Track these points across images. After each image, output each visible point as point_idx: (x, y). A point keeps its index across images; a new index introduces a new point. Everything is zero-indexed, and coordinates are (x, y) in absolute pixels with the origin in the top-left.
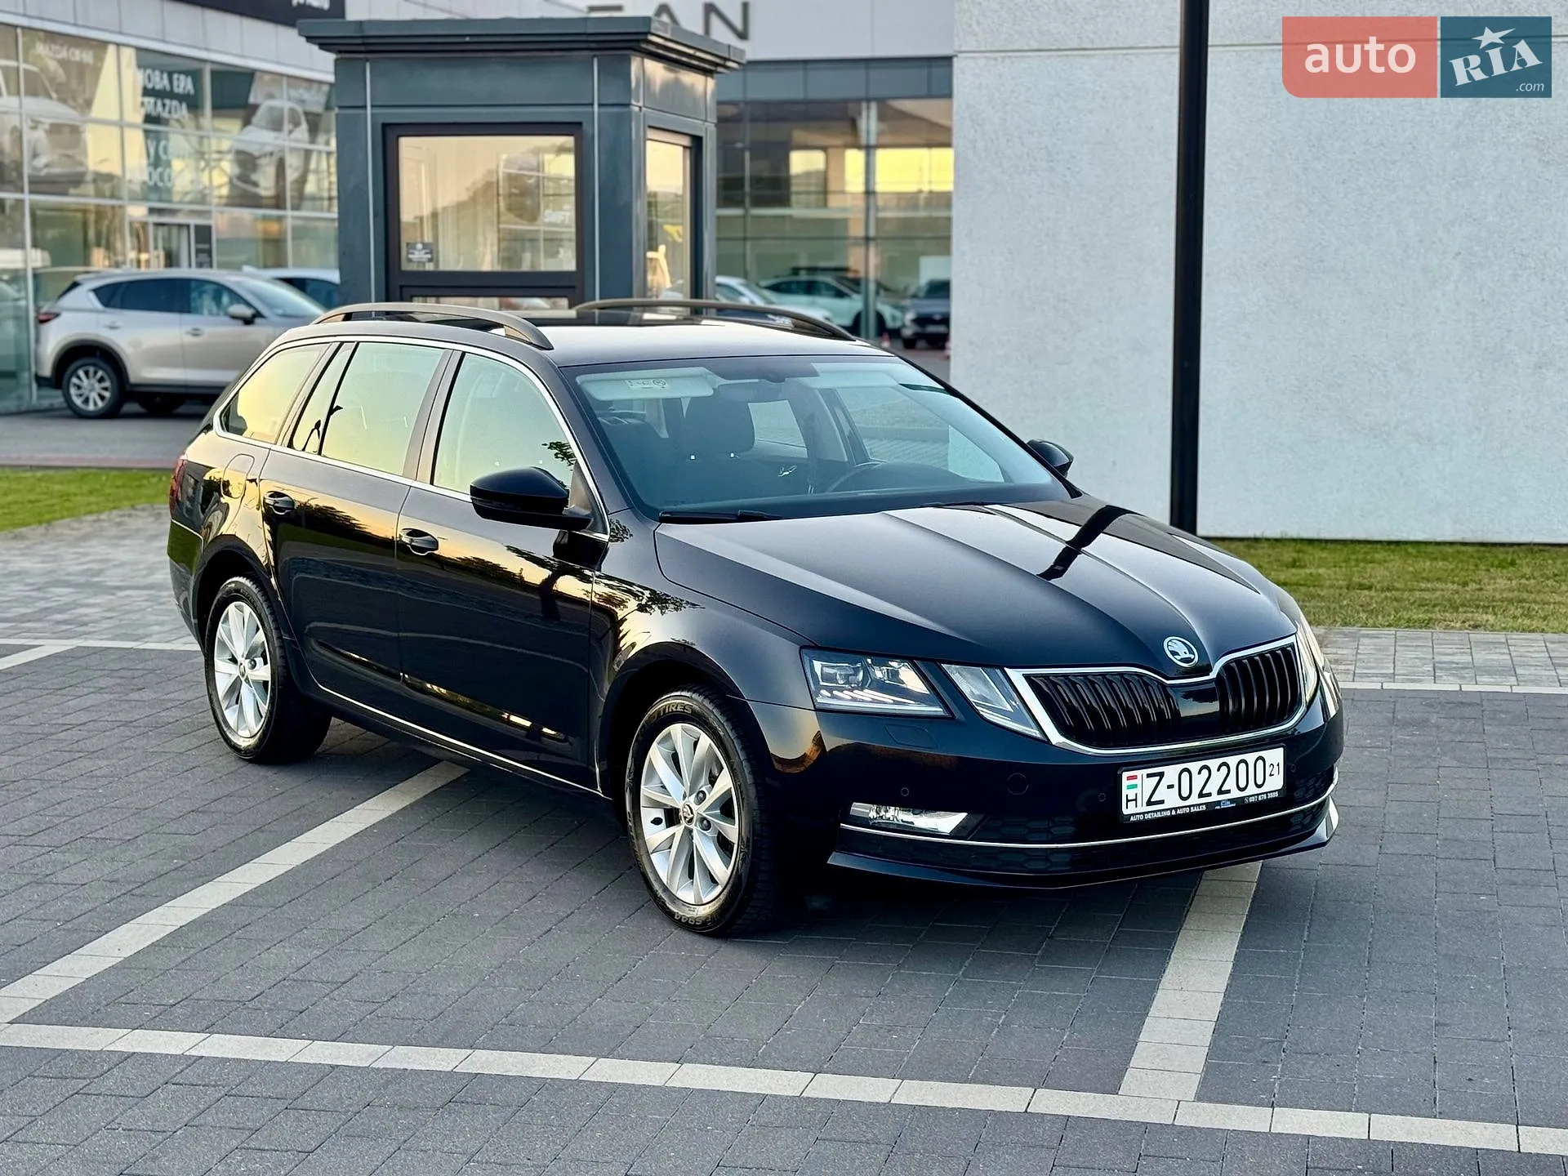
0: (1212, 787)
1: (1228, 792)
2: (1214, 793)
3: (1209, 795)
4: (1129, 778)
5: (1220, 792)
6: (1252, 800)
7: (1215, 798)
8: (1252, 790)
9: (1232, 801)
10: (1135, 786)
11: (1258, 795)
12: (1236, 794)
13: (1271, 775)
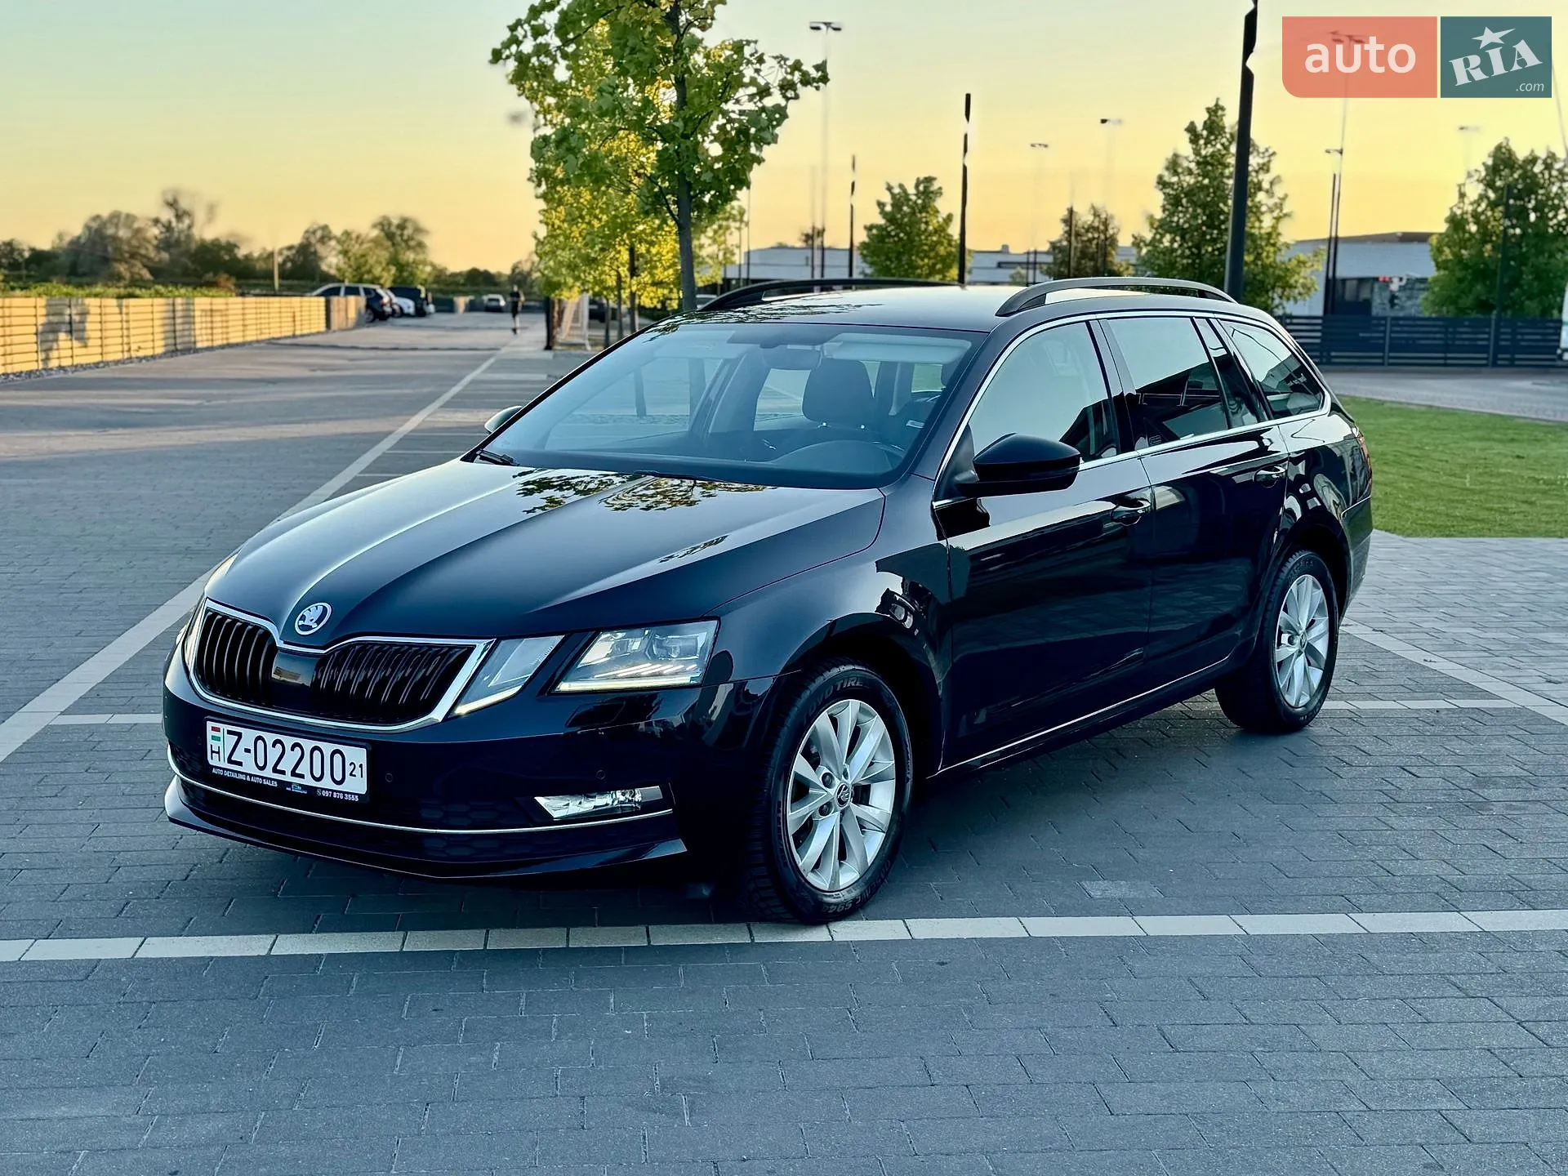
0: (287, 765)
1: (302, 776)
2: (288, 773)
3: (283, 772)
4: (214, 729)
5: (294, 774)
6: (326, 794)
7: (288, 778)
8: (327, 783)
9: (304, 787)
10: (218, 739)
11: (333, 791)
12: (309, 781)
13: (351, 774)
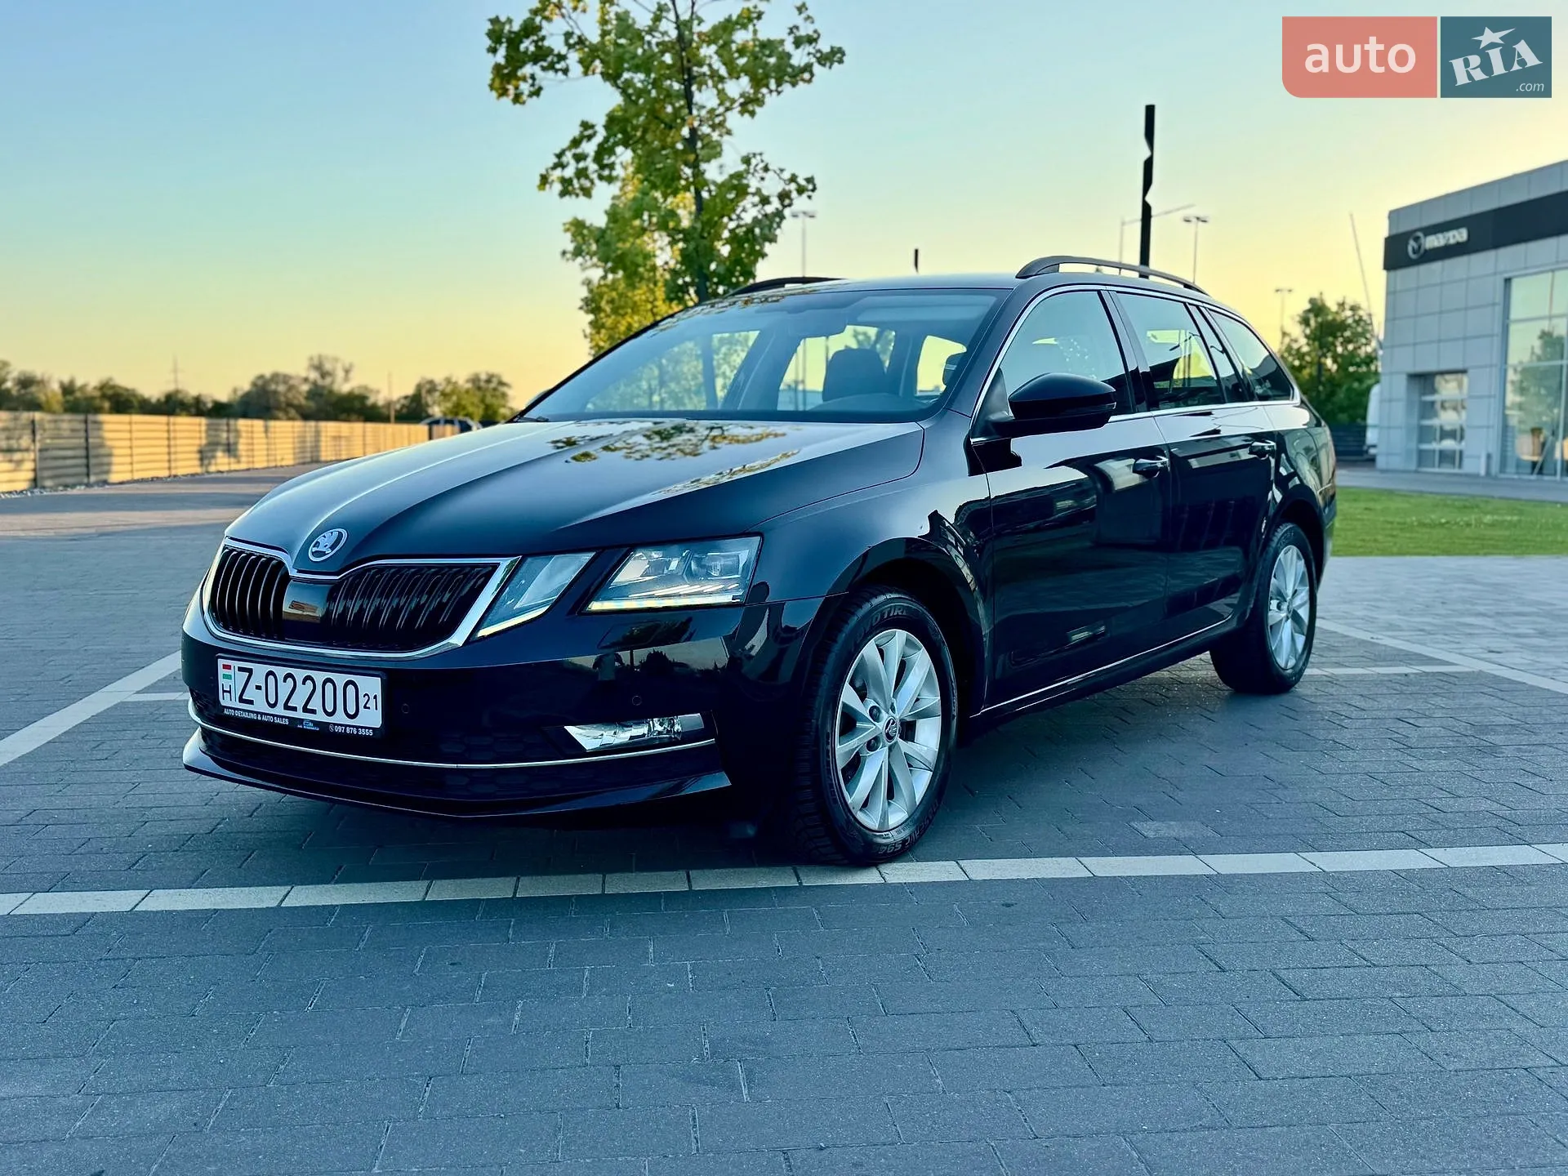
0: (298, 701)
1: (313, 712)
2: (300, 709)
3: (294, 709)
4: (225, 667)
5: (305, 710)
6: (339, 729)
7: (299, 714)
8: (340, 718)
9: (316, 723)
10: (229, 677)
11: (346, 726)
12: (321, 717)
13: (365, 707)
